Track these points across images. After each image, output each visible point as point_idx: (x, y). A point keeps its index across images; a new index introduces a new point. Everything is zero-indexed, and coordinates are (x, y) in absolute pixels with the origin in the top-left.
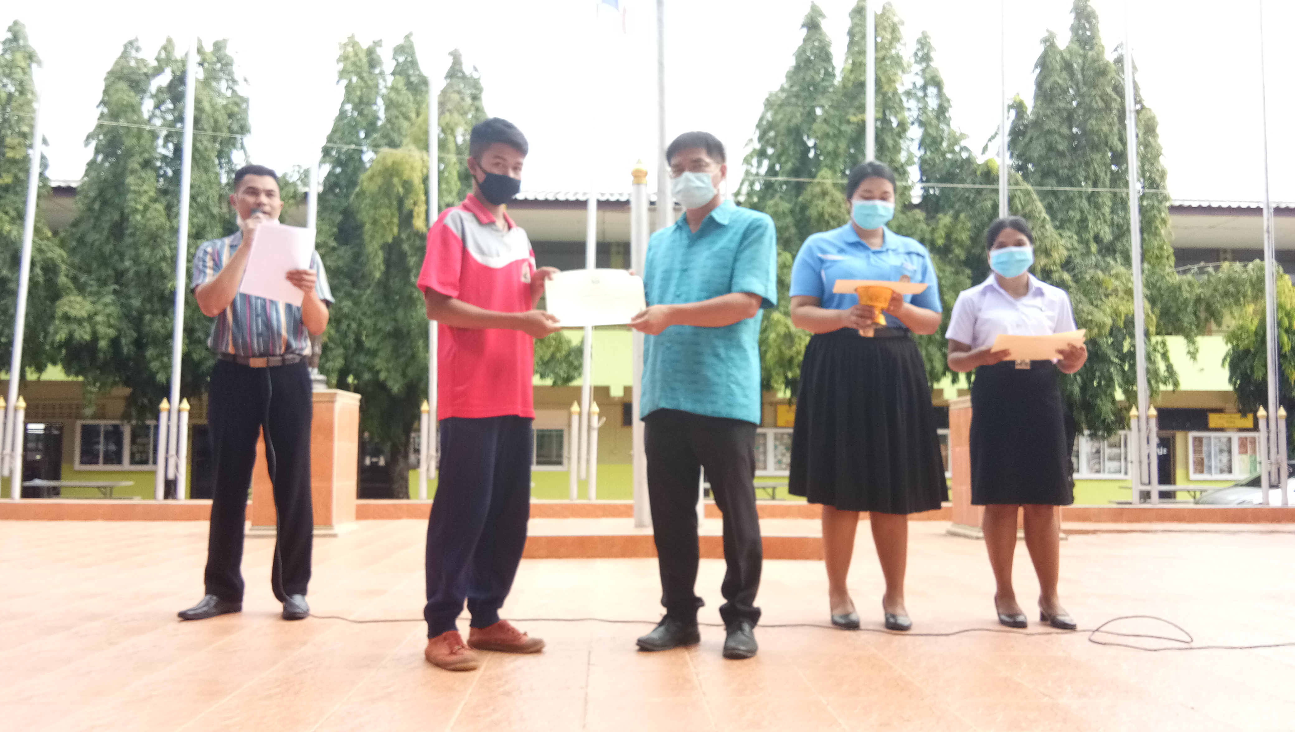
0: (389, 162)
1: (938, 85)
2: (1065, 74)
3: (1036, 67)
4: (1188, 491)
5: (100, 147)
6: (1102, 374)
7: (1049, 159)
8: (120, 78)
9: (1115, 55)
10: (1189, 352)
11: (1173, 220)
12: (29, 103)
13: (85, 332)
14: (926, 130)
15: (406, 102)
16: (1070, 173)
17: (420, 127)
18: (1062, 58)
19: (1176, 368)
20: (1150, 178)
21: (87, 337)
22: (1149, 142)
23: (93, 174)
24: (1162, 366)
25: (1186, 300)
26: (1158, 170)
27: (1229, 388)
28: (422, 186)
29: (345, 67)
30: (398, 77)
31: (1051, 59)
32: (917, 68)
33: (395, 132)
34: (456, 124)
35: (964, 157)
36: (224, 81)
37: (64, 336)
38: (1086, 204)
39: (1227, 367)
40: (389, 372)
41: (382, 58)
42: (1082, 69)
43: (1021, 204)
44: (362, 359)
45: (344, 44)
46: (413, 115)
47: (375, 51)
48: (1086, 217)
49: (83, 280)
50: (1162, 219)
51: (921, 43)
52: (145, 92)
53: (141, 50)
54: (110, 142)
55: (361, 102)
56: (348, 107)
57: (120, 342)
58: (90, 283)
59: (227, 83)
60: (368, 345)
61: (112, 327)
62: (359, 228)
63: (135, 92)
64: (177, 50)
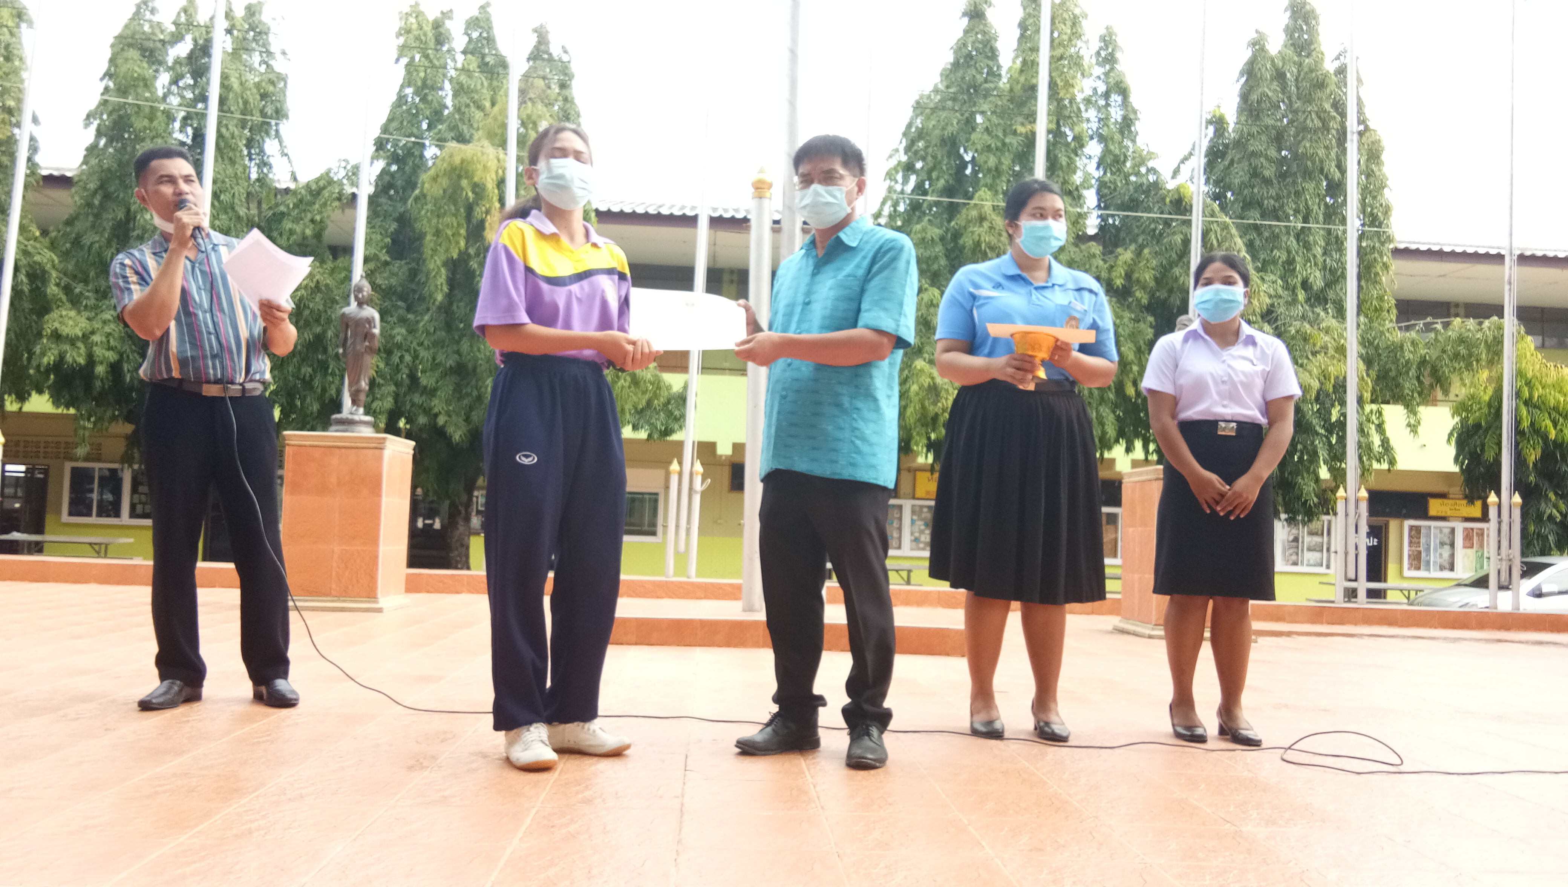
0: (457, 160)
1: (1124, 92)
2: (1275, 85)
3: (1242, 74)
4: (1401, 590)
5: (103, 129)
6: (1305, 447)
7: (1253, 187)
8: (130, 45)
9: (1337, 64)
10: (1409, 425)
11: (1396, 265)
12: (16, 72)
13: (79, 355)
14: (1106, 146)
15: (479, 87)
16: (1277, 205)
17: (495, 119)
18: (1273, 64)
19: (1393, 443)
20: (1372, 214)
21: (82, 361)
22: (1373, 171)
23: (94, 162)
24: (1376, 440)
25: (1408, 362)
26: (1381, 205)
27: (1456, 469)
28: (496, 191)
29: (406, 41)
30: (469, 56)
31: (1260, 65)
32: (1099, 71)
33: (464, 124)
34: (540, 117)
35: (1151, 181)
36: (257, 53)
37: (52, 358)
38: (1295, 242)
39: (1453, 443)
40: (450, 416)
41: (452, 32)
42: (1297, 80)
43: (1218, 240)
44: (417, 399)
45: (407, 14)
46: (487, 104)
47: (444, 23)
48: (1294, 259)
49: (77, 290)
50: (1384, 264)
51: (1105, 41)
52: (160, 63)
53: (158, 12)
54: (115, 123)
55: (424, 85)
56: (409, 90)
57: (122, 368)
58: (87, 294)
59: (261, 56)
60: (425, 383)
61: (112, 349)
62: (417, 239)
63: (148, 64)
64: (200, 14)
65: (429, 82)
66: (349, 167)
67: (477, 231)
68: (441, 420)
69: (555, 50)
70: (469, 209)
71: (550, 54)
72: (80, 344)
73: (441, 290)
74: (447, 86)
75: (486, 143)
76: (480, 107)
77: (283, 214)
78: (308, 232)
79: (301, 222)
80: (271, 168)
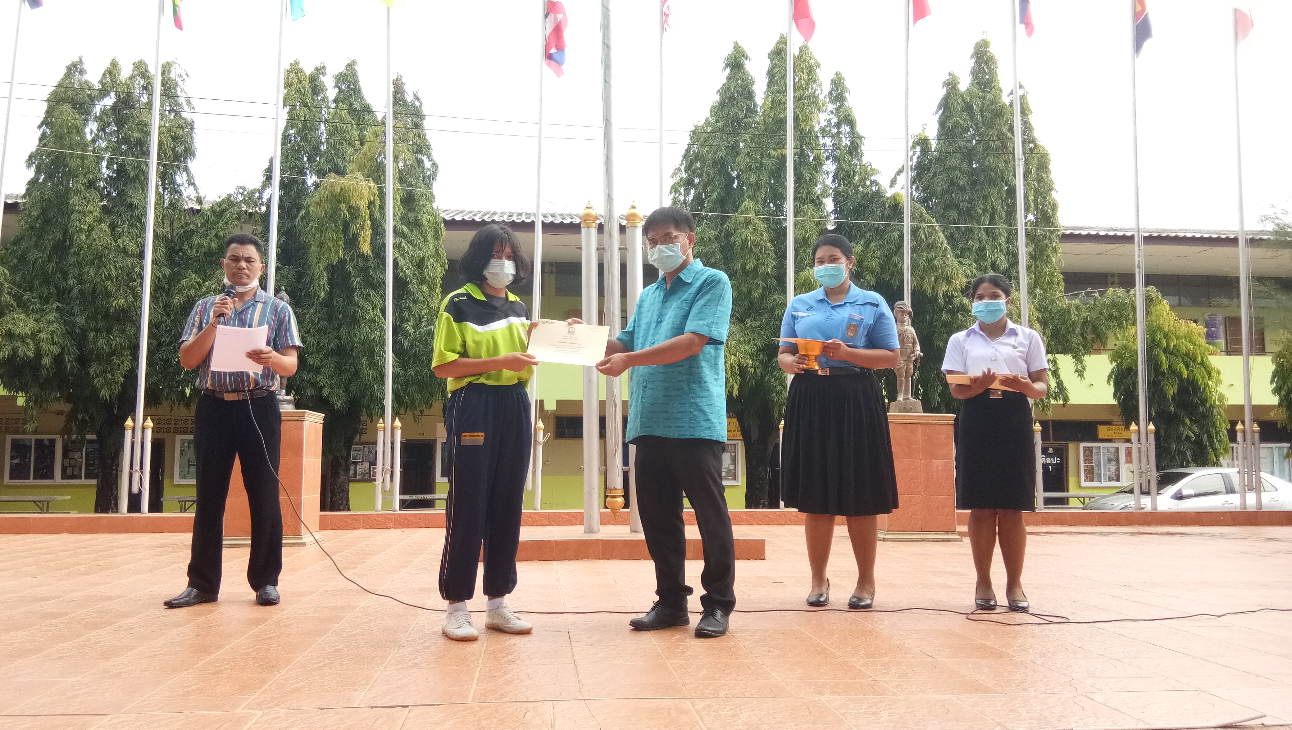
0: (337, 189)
1: (851, 123)
2: (965, 115)
3: (939, 107)
4: (1078, 498)
5: (43, 166)
7: (952, 192)
8: (64, 100)
9: (1011, 97)
10: (1077, 371)
11: (1063, 247)
13: (29, 350)
14: (839, 164)
15: (350, 128)
16: (970, 206)
17: (365, 154)
18: (963, 100)
19: (1066, 384)
20: (1042, 210)
21: (31, 354)
22: (1042, 178)
23: (35, 193)
25: (1074, 322)
26: (1050, 204)
27: (1114, 402)
28: (368, 212)
29: (289, 93)
30: (340, 104)
31: (953, 100)
32: (831, 107)
33: (338, 158)
34: (399, 151)
35: (874, 190)
36: (167, 104)
37: (7, 353)
38: (984, 235)
39: (1112, 383)
40: (332, 389)
41: (325, 84)
42: (981, 110)
43: (926, 235)
44: (306, 376)
45: (288, 71)
46: (357, 142)
47: (318, 78)
48: (984, 247)
49: (25, 297)
50: (1054, 248)
51: (835, 84)
52: (89, 114)
53: (86, 73)
54: (53, 162)
55: (304, 127)
56: (292, 132)
57: (64, 358)
58: (33, 300)
59: (170, 106)
60: (312, 362)
61: (56, 344)
62: (302, 248)
63: (79, 114)
64: (122, 74)
65: (308, 124)
66: (245, 193)
67: (352, 242)
68: (326, 392)
69: (409, 98)
70: (346, 226)
71: (405, 101)
72: (29, 341)
73: (324, 289)
74: (323, 127)
75: (359, 175)
76: (351, 144)
77: (192, 231)
78: (214, 245)
79: (208, 237)
80: (180, 195)
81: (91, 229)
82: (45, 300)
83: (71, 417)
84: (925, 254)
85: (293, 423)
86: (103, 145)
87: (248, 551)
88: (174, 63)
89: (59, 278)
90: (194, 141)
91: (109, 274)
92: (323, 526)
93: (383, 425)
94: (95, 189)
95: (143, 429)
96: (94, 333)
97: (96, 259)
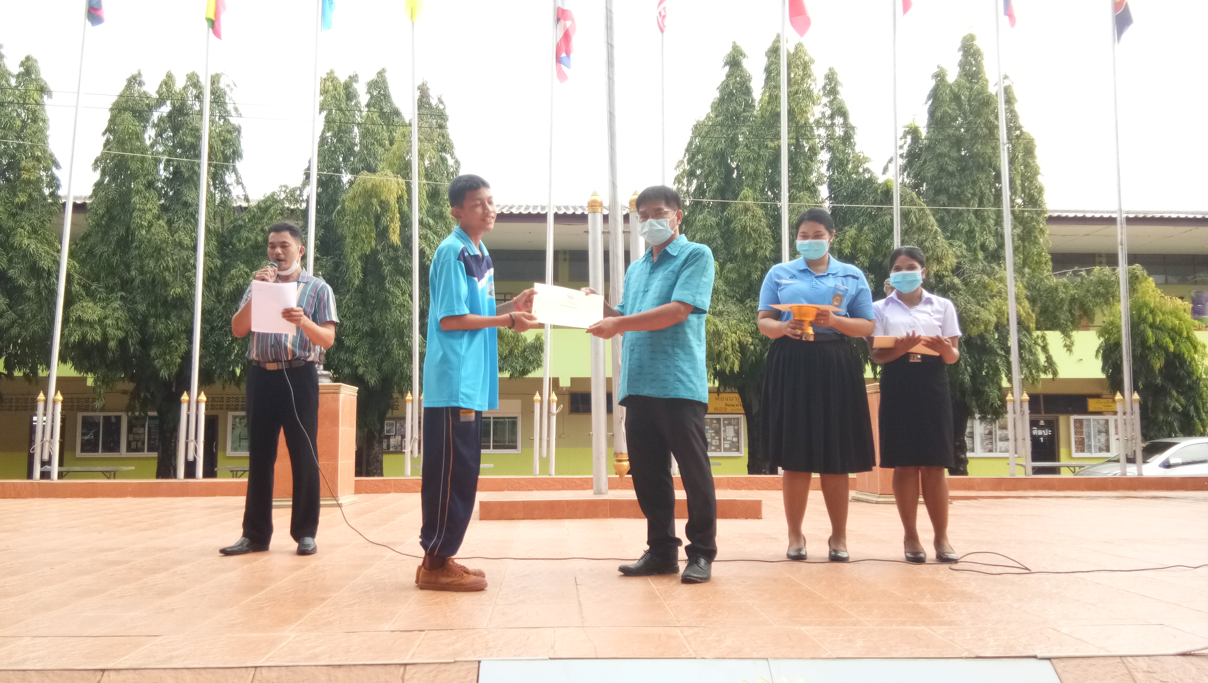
0: (369, 185)
1: (844, 114)
2: (953, 105)
3: (929, 98)
4: (1068, 467)
5: (107, 169)
6: (990, 365)
7: (941, 178)
8: (125, 109)
9: (997, 87)
10: (1065, 346)
11: (1049, 229)
12: (42, 131)
13: (97, 334)
14: (833, 153)
15: (380, 130)
16: (960, 193)
17: (395, 154)
18: (951, 90)
19: (1055, 359)
20: (1030, 194)
21: (99, 338)
22: (1029, 163)
23: (102, 194)
24: (1042, 358)
25: (1062, 300)
26: (1036, 187)
27: (1103, 376)
28: (397, 205)
29: (325, 99)
30: (371, 108)
31: (941, 91)
32: (825, 100)
33: (370, 157)
34: (425, 150)
35: (867, 178)
36: (217, 111)
37: (77, 337)
38: (973, 217)
39: (1100, 358)
40: (366, 367)
41: (358, 90)
42: (969, 100)
44: (343, 356)
45: (324, 79)
46: (387, 143)
47: (352, 85)
48: (974, 229)
49: (93, 287)
50: (1041, 229)
51: (829, 78)
52: (148, 121)
53: (144, 84)
54: (116, 166)
55: (340, 130)
56: (329, 134)
57: (127, 342)
58: (100, 290)
59: (220, 113)
60: (348, 344)
61: (120, 329)
62: (339, 241)
63: (138, 122)
64: (177, 84)
65: (343, 127)
66: (288, 191)
67: (383, 234)
68: (361, 370)
69: (434, 102)
70: (378, 218)
71: (430, 105)
72: (97, 327)
73: (358, 277)
74: (356, 130)
75: (389, 172)
76: (382, 145)
77: (241, 226)
78: (260, 239)
79: (255, 232)
80: (230, 193)
81: (150, 224)
82: (110, 290)
83: (134, 395)
84: (916, 236)
85: (330, 396)
86: (161, 149)
87: (289, 511)
88: (222, 74)
89: (122, 270)
90: (242, 144)
91: (167, 265)
92: (359, 490)
93: (411, 398)
94: (154, 189)
95: (198, 402)
96: (154, 319)
97: (155, 252)
